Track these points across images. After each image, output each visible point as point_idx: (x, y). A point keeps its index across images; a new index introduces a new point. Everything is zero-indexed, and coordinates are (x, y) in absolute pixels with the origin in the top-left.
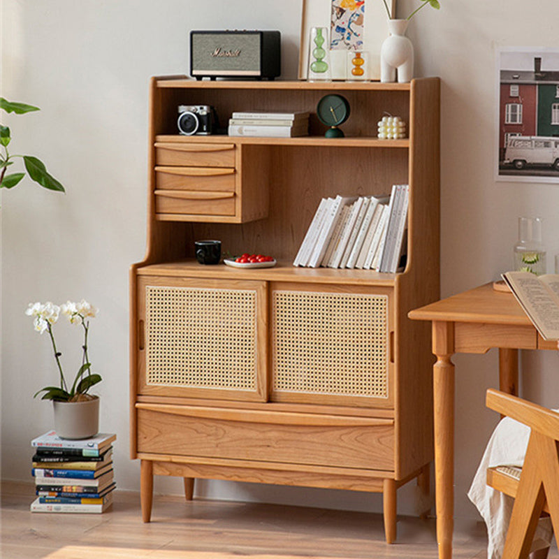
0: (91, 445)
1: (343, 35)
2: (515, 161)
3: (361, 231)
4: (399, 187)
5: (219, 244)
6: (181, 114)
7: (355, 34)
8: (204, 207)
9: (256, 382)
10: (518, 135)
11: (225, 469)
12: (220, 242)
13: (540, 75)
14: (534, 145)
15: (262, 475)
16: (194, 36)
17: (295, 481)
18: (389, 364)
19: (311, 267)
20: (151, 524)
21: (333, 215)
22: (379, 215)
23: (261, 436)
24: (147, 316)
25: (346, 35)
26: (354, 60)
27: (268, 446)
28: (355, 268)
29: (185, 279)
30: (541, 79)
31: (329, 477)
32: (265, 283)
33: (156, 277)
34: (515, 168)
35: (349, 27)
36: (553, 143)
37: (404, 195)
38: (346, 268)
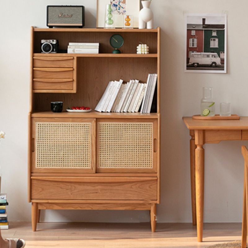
0: (3, 197)
1: (116, 8)
2: (194, 64)
3: (131, 95)
4: (151, 75)
5: (62, 103)
6: (43, 44)
7: (122, 7)
8: (58, 86)
9: (90, 164)
10: (195, 52)
11: (74, 204)
12: (62, 102)
13: (205, 26)
14: (202, 56)
15: (92, 206)
16: (49, 8)
17: (108, 208)
18: (153, 153)
19: (107, 112)
20: (36, 232)
21: (118, 88)
22: (139, 88)
23: (93, 188)
24: (36, 136)
25: (118, 8)
26: (127, 19)
27: (97, 193)
28: (127, 112)
29: (56, 119)
30: (206, 27)
31: (124, 205)
32: (95, 119)
33: (41, 118)
34: (194, 67)
35: (119, 4)
36: (211, 56)
37: (154, 79)
38: (124, 112)
